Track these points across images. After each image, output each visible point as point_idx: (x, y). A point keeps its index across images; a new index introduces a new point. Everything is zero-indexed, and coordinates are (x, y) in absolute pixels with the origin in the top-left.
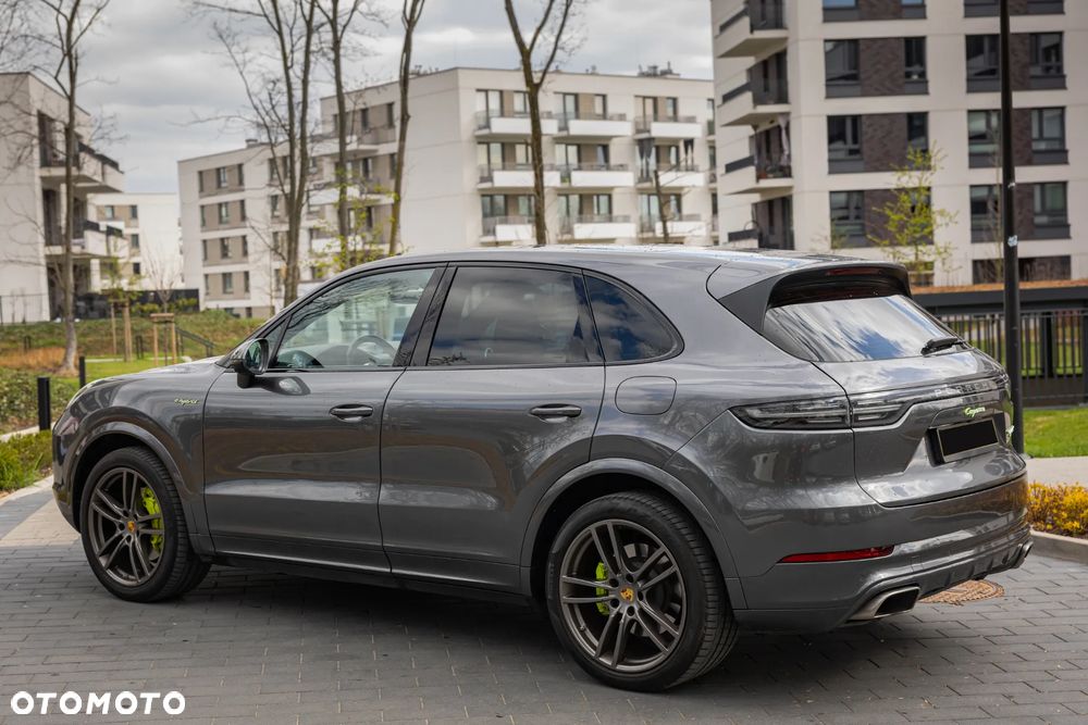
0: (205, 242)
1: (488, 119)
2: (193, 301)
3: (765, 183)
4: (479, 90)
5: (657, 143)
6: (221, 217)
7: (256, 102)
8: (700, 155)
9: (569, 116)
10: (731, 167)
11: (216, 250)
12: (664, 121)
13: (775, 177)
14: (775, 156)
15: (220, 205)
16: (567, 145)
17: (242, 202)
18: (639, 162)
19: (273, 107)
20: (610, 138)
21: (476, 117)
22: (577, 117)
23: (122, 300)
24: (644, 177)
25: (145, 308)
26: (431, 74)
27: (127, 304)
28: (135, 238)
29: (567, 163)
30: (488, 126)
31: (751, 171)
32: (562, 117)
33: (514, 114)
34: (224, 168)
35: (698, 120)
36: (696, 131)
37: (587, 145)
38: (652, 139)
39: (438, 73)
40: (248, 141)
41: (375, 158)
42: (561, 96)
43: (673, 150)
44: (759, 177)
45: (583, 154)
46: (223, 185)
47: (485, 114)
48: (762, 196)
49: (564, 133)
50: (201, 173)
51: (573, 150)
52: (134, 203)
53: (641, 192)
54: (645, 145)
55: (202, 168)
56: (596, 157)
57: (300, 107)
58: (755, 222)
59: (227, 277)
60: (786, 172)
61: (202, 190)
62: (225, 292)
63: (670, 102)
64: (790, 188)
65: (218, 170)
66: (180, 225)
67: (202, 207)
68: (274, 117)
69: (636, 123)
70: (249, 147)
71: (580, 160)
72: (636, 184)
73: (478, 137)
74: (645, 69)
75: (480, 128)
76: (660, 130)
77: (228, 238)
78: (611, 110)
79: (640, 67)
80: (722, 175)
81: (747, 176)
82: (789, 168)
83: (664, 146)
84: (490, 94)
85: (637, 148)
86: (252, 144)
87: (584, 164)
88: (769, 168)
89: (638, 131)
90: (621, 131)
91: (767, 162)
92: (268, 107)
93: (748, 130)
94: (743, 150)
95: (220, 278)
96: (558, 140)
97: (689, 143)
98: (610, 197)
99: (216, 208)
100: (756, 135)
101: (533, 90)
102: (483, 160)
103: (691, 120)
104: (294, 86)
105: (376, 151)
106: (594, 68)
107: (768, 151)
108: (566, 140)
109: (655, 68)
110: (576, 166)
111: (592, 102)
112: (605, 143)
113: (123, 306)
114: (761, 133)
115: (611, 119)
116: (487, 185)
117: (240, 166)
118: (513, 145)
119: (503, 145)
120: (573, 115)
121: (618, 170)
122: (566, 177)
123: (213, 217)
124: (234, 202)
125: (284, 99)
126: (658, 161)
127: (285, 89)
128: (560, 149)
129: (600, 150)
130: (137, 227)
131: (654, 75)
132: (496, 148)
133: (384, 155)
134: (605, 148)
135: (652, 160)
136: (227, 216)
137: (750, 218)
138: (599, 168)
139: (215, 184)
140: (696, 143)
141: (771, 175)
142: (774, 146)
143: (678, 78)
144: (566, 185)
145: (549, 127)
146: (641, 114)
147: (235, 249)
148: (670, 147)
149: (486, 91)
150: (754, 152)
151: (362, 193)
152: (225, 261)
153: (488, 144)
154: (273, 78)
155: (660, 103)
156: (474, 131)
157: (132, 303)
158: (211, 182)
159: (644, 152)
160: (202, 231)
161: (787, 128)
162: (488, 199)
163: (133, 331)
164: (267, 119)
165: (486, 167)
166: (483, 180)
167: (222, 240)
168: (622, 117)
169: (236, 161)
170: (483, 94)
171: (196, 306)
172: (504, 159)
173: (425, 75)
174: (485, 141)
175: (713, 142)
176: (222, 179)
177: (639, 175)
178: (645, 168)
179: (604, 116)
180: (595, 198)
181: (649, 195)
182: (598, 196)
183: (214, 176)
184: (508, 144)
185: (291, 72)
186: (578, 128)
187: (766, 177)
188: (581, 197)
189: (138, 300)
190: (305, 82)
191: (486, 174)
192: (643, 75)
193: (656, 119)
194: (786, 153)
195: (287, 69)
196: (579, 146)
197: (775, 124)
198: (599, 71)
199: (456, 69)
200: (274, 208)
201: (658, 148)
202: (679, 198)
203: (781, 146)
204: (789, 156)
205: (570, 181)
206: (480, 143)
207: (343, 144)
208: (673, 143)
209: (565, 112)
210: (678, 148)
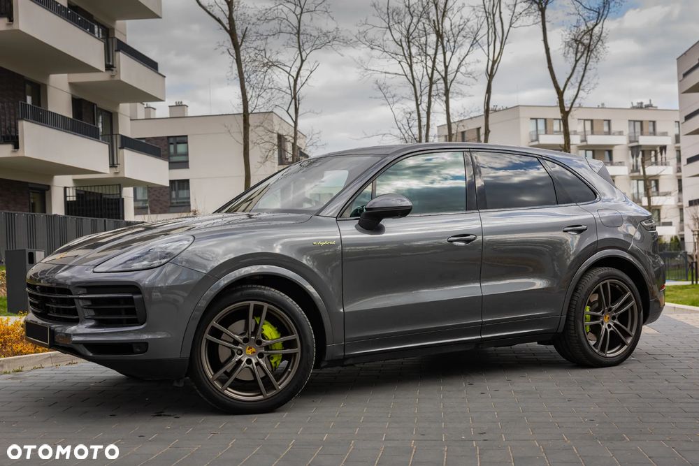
1: (537, 135)
4: (531, 119)
5: (643, 149)
7: (400, 125)
8: (671, 154)
9: (587, 133)
10: (690, 160)
12: (647, 135)
16: (586, 150)
18: (632, 161)
19: (410, 128)
20: (613, 146)
21: (530, 134)
22: (593, 133)
24: (635, 169)
26: (503, 110)
30: (537, 140)
32: (583, 134)
33: (553, 133)
35: (669, 134)
36: (668, 141)
37: (599, 150)
38: (640, 146)
39: (507, 109)
42: (583, 121)
43: (653, 153)
45: (596, 155)
47: (535, 133)
49: (585, 143)
51: (590, 153)
53: (633, 178)
54: (635, 150)
56: (604, 157)
57: (425, 128)
63: (652, 123)
68: (410, 133)
69: (630, 137)
72: (630, 173)
74: (635, 104)
75: (532, 141)
76: (645, 141)
78: (614, 129)
79: (632, 103)
80: (685, 165)
83: (647, 150)
84: (539, 120)
85: (630, 152)
89: (631, 142)
90: (620, 142)
92: (407, 128)
96: (581, 148)
97: (663, 148)
101: (565, 114)
103: (665, 134)
104: (422, 116)
106: (603, 104)
108: (586, 148)
109: (642, 103)
111: (602, 124)
112: (610, 149)
115: (614, 134)
120: (590, 132)
121: (618, 165)
125: (416, 123)
126: (643, 159)
127: (417, 118)
128: (582, 152)
129: (607, 153)
131: (641, 108)
134: (610, 152)
135: (639, 159)
138: (606, 163)
140: (668, 148)
143: (656, 109)
145: (575, 140)
146: (633, 131)
148: (651, 151)
149: (536, 119)
154: (409, 111)
155: (644, 124)
156: (529, 143)
159: (634, 154)
164: (406, 135)
168: (620, 133)
170: (534, 121)
173: (499, 110)
175: (679, 147)
177: (632, 168)
178: (635, 164)
179: (609, 133)
181: (638, 180)
185: (420, 107)
186: (593, 140)
190: (428, 114)
192: (633, 108)
193: (642, 134)
195: (418, 105)
196: (593, 151)
198: (606, 106)
199: (518, 106)
201: (643, 152)
202: (657, 182)
208: (653, 148)
209: (585, 131)
210: (656, 151)
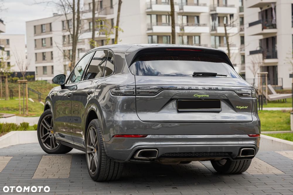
0: (36, 54)
1: (151, 5)
2: (32, 76)
3: (266, 31)
5: (219, 15)
6: (42, 44)
8: (236, 20)
9: (183, 4)
10: (251, 25)
11: (40, 57)
12: (222, 7)
13: (270, 28)
14: (270, 20)
15: (42, 39)
16: (183, 16)
17: (51, 38)
18: (211, 23)
20: (200, 13)
21: (146, 4)
22: (187, 4)
23: (5, 75)
24: (214, 29)
25: (14, 79)
27: (7, 77)
28: (8, 52)
29: (183, 24)
30: (151, 8)
31: (260, 26)
32: (181, 5)
33: (161, 3)
34: (44, 24)
35: (236, 6)
36: (235, 11)
37: (191, 16)
38: (216, 14)
40: (54, 14)
41: (106, 21)
43: (225, 18)
44: (263, 28)
45: (189, 19)
46: (44, 31)
47: (149, 3)
48: (263, 36)
49: (182, 11)
50: (35, 26)
51: (185, 18)
52: (8, 38)
53: (212, 35)
54: (214, 16)
55: (36, 24)
56: (194, 21)
58: (261, 47)
59: (45, 68)
60: (274, 26)
61: (35, 33)
62: (44, 74)
64: (276, 33)
65: (42, 25)
66: (26, 47)
67: (35, 40)
69: (210, 7)
70: (54, 16)
71: (187, 22)
72: (210, 32)
73: (147, 12)
75: (148, 9)
76: (220, 10)
77: (45, 52)
78: (201, 2)
80: (247, 28)
81: (258, 28)
82: (275, 25)
83: (222, 17)
85: (211, 17)
86: (55, 15)
87: (189, 24)
88: (267, 25)
89: (211, 11)
90: (204, 11)
91: (266, 23)
93: (258, 10)
94: (256, 18)
95: (42, 69)
96: (179, 14)
97: (232, 15)
98: (200, 37)
99: (41, 41)
100: (261, 12)
102: (149, 21)
103: (232, 6)
105: (105, 18)
107: (266, 18)
108: (182, 14)
110: (186, 25)
112: (197, 15)
113: (5, 77)
114: (263, 11)
115: (200, 5)
116: (150, 32)
117: (50, 24)
118: (161, 16)
119: (157, 15)
120: (185, 4)
121: (203, 26)
122: (182, 29)
123: (39, 44)
124: (48, 38)
126: (219, 22)
128: (180, 17)
129: (196, 18)
130: (9, 48)
132: (154, 17)
133: (109, 19)
134: (198, 17)
135: (217, 22)
136: (45, 43)
137: (258, 45)
138: (195, 25)
139: (40, 31)
140: (235, 16)
141: (268, 28)
142: (269, 16)
144: (182, 32)
145: (177, 9)
146: (212, 3)
147: (48, 57)
148: (224, 17)
150: (261, 19)
151: (100, 34)
152: (44, 61)
153: (151, 15)
156: (146, 10)
157: (9, 77)
158: (39, 30)
159: (213, 19)
160: (35, 50)
161: (275, 9)
162: (150, 37)
163: (9, 88)
165: (150, 24)
166: (149, 29)
167: (43, 53)
168: (205, 5)
169: (49, 22)
171: (34, 79)
172: (157, 21)
174: (150, 14)
175: (243, 15)
176: (43, 29)
177: (211, 28)
178: (214, 25)
179: (198, 4)
180: (194, 37)
181: (215, 36)
182: (195, 36)
183: (40, 27)
184: (159, 16)
186: (188, 9)
187: (266, 28)
188: (188, 37)
189: (11, 76)
191: (150, 27)
193: (218, 6)
194: (274, 19)
196: (187, 16)
197: (270, 7)
200: (64, 41)
201: (219, 17)
203: (272, 16)
204: (276, 20)
205: (184, 30)
206: (148, 15)
207: (94, 14)
208: (225, 15)
209: (182, 3)
210: (227, 18)
